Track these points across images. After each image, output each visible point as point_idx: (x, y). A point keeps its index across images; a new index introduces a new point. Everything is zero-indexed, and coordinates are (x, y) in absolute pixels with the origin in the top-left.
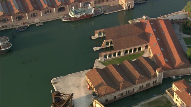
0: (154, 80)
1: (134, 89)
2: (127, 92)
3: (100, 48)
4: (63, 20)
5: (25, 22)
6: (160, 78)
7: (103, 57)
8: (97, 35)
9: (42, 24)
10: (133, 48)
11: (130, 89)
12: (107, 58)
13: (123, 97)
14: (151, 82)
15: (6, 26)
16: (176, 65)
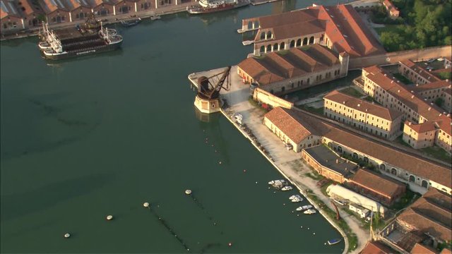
0: (337, 69)
1: (308, 80)
2: (299, 82)
3: (252, 42)
4: (191, 12)
5: (133, 15)
6: (344, 66)
7: (259, 50)
8: (247, 26)
9: (159, 18)
10: (302, 38)
11: (304, 78)
12: (265, 52)
13: (294, 90)
14: (332, 70)
15: (106, 20)
16: (366, 52)
